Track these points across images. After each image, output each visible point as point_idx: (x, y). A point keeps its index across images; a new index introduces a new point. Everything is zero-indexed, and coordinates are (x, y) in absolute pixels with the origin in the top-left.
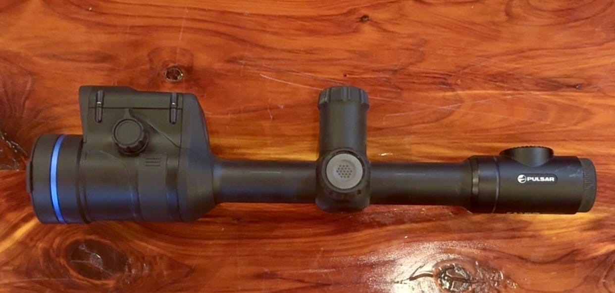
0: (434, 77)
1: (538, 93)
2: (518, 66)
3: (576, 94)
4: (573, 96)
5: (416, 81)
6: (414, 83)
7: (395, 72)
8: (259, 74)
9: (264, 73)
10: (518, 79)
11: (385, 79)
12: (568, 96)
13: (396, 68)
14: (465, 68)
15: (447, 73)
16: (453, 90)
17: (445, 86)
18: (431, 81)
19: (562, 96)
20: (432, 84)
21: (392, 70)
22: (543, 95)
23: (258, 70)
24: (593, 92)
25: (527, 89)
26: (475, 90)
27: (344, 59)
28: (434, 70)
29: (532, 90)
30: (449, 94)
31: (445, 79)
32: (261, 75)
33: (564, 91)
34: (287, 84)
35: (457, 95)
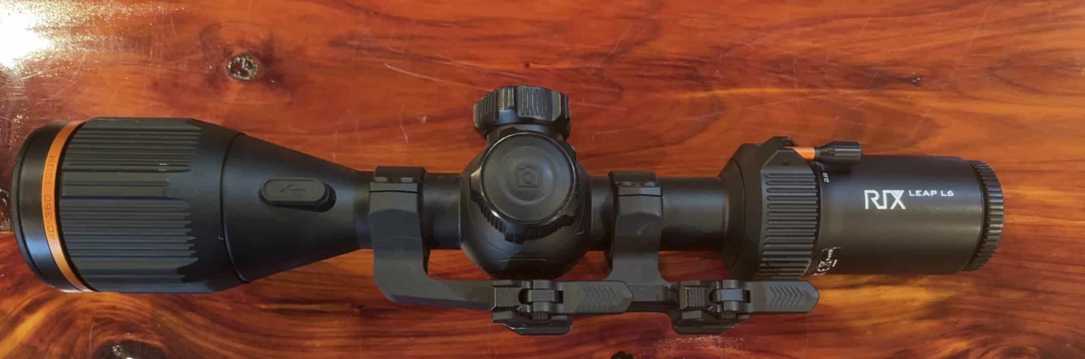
0: (675, 67)
1: (849, 92)
2: (816, 45)
3: (913, 93)
4: (906, 97)
5: (646, 74)
6: (642, 76)
7: (610, 58)
8: (382, 63)
9: (391, 61)
10: (814, 68)
11: (593, 71)
12: (899, 96)
13: (612, 52)
14: (727, 50)
15: (697, 59)
16: (708, 88)
17: (694, 82)
18: (670, 72)
19: (889, 96)
20: (673, 78)
21: (606, 55)
22: (859, 95)
23: (378, 57)
24: (940, 90)
25: (830, 85)
26: (742, 87)
27: (525, 36)
28: (675, 53)
29: (840, 87)
30: (701, 95)
31: (695, 69)
32: (386, 65)
33: (893, 89)
34: (431, 81)
35: (716, 97)
